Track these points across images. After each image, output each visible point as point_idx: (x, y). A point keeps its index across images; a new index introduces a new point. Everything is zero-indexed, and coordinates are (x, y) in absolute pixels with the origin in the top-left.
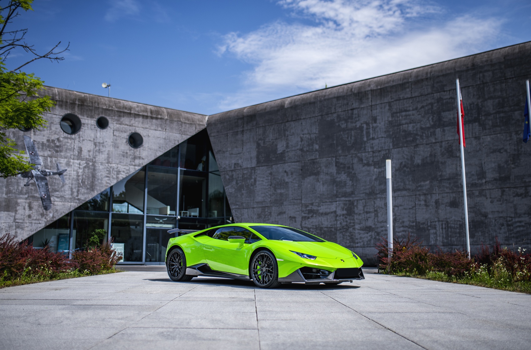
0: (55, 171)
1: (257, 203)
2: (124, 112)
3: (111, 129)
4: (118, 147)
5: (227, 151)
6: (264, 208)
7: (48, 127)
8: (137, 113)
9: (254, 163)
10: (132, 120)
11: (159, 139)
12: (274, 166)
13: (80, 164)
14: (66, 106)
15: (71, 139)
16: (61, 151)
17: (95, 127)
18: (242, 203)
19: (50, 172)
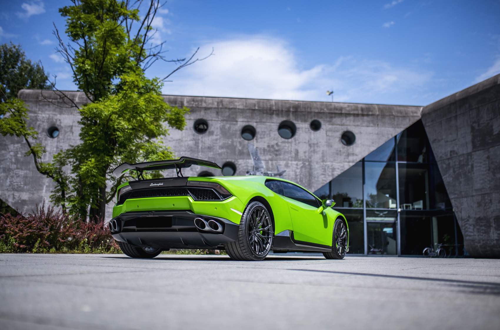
0: (276, 172)
1: (476, 190)
2: (335, 113)
3: (324, 130)
4: (331, 146)
5: (442, 139)
6: (483, 195)
7: (267, 135)
8: (348, 112)
9: (470, 149)
10: (343, 119)
11: (372, 135)
12: (491, 149)
13: (297, 165)
14: (282, 114)
15: (288, 143)
16: (280, 155)
17: (309, 131)
18: (461, 192)
19: (271, 174)
